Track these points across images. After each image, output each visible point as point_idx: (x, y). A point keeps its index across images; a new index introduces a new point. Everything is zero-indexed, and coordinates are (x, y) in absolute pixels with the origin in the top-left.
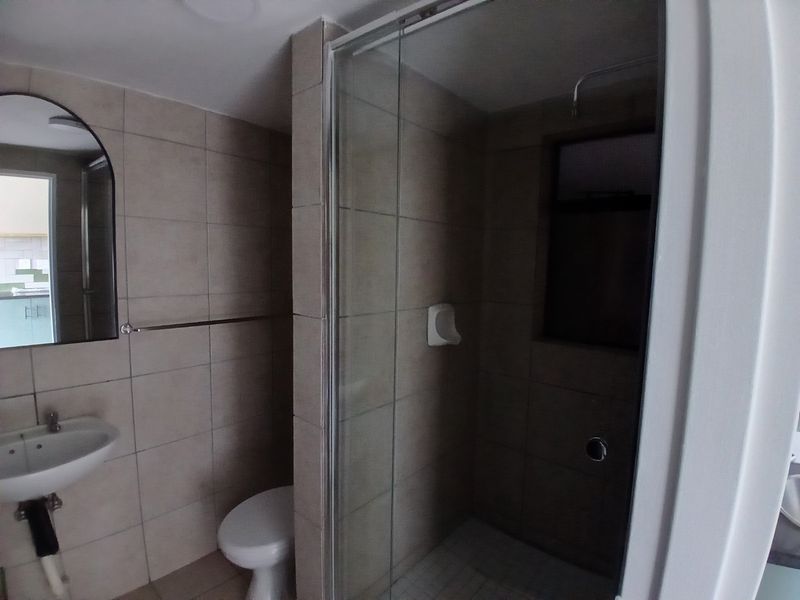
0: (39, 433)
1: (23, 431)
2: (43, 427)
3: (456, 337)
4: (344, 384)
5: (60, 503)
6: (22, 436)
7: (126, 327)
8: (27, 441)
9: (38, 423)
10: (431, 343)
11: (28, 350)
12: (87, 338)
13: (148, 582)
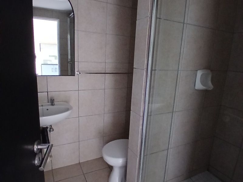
0: (48, 105)
1: (42, 104)
2: (50, 103)
3: (210, 86)
4: (152, 103)
5: (53, 130)
6: (42, 105)
7: (77, 72)
8: (43, 107)
9: (48, 102)
10: (196, 88)
11: (46, 76)
12: (69, 75)
13: (78, 162)
